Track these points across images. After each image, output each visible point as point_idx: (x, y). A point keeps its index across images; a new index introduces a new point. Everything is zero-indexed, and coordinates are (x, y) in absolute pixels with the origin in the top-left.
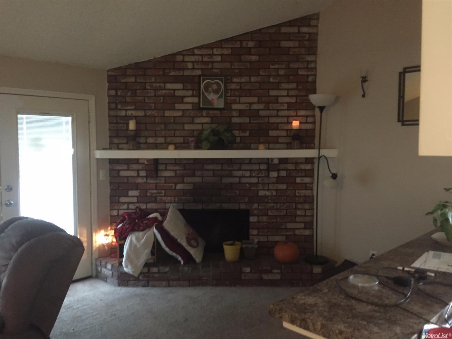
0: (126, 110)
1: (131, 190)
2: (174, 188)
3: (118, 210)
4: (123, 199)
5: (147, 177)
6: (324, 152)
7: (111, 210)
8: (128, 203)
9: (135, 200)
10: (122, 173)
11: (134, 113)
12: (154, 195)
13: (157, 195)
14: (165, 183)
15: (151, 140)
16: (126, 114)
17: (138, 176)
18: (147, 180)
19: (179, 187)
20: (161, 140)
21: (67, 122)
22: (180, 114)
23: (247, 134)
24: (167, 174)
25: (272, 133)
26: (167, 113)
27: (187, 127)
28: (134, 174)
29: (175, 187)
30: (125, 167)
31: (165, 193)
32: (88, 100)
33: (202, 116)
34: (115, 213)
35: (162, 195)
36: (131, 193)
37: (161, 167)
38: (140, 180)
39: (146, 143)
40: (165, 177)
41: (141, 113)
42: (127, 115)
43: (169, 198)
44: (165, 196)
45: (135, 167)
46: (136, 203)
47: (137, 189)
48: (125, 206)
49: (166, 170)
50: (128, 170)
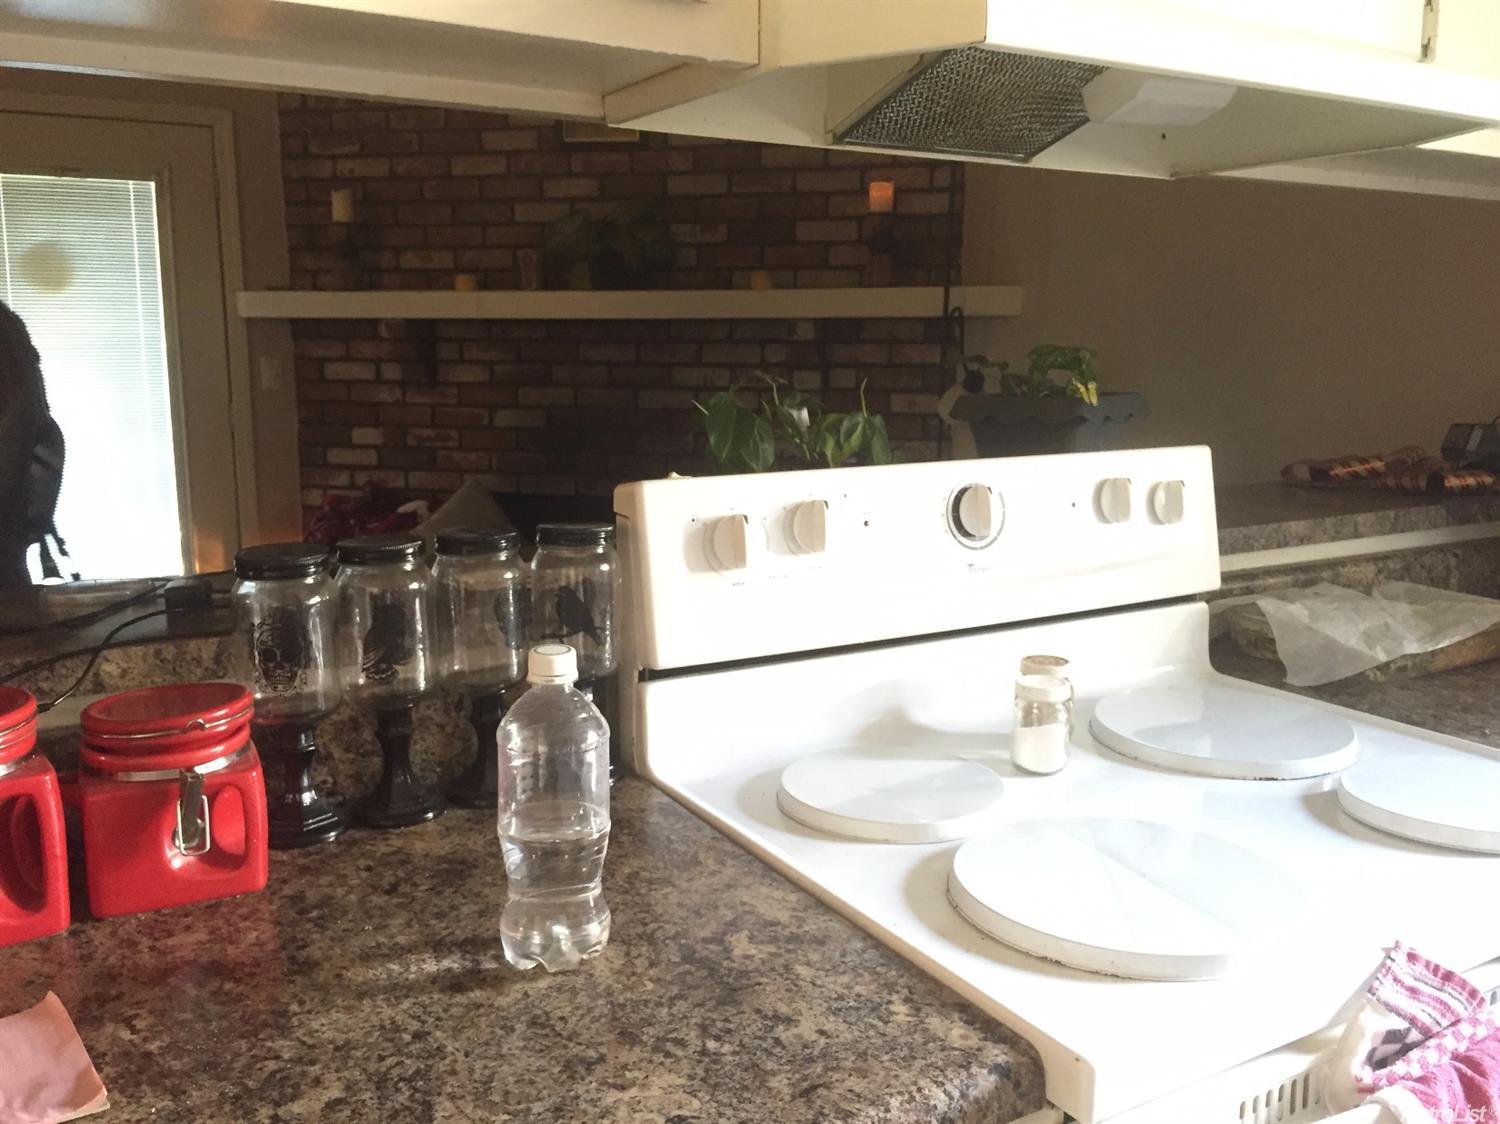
0: (334, 158)
1: (361, 425)
2: (486, 422)
3: (325, 488)
4: (337, 456)
5: (403, 384)
6: (972, 299)
7: (303, 487)
8: (352, 469)
9: (371, 458)
10: (334, 371)
11: (359, 168)
12: (428, 444)
13: (440, 444)
14: (460, 404)
15: (411, 260)
16: (335, 170)
17: (379, 380)
18: (404, 394)
19: (503, 418)
20: (443, 259)
21: (141, 197)
22: (498, 167)
23: (720, 234)
24: (466, 374)
25: (807, 231)
26: (459, 167)
27: (521, 213)
28: (365, 372)
29: (491, 420)
30: (338, 350)
31: (460, 439)
32: (210, 127)
33: (570, 174)
34: (315, 497)
35: (450, 444)
36: (359, 435)
37: (446, 351)
38: (384, 395)
39: (398, 269)
40: (458, 385)
41: (377, 168)
42: (339, 174)
43: (472, 456)
44: (460, 448)
45: (367, 349)
46: (376, 468)
47: (376, 425)
48: (343, 479)
49: (462, 361)
50: (347, 359)
